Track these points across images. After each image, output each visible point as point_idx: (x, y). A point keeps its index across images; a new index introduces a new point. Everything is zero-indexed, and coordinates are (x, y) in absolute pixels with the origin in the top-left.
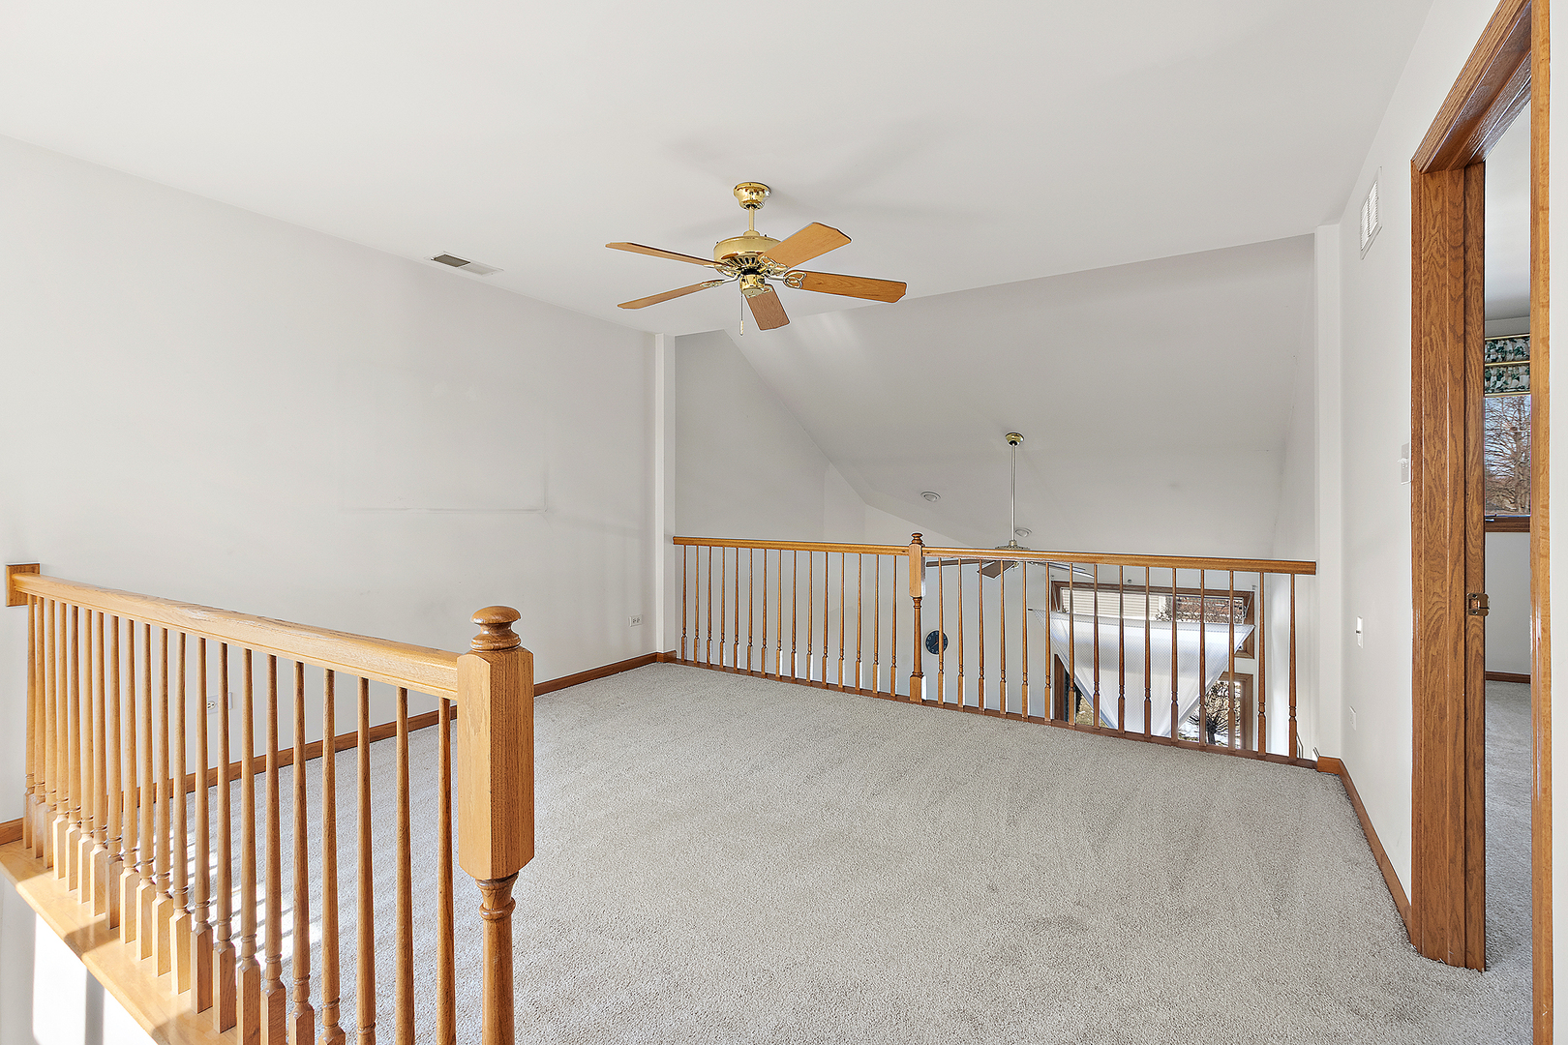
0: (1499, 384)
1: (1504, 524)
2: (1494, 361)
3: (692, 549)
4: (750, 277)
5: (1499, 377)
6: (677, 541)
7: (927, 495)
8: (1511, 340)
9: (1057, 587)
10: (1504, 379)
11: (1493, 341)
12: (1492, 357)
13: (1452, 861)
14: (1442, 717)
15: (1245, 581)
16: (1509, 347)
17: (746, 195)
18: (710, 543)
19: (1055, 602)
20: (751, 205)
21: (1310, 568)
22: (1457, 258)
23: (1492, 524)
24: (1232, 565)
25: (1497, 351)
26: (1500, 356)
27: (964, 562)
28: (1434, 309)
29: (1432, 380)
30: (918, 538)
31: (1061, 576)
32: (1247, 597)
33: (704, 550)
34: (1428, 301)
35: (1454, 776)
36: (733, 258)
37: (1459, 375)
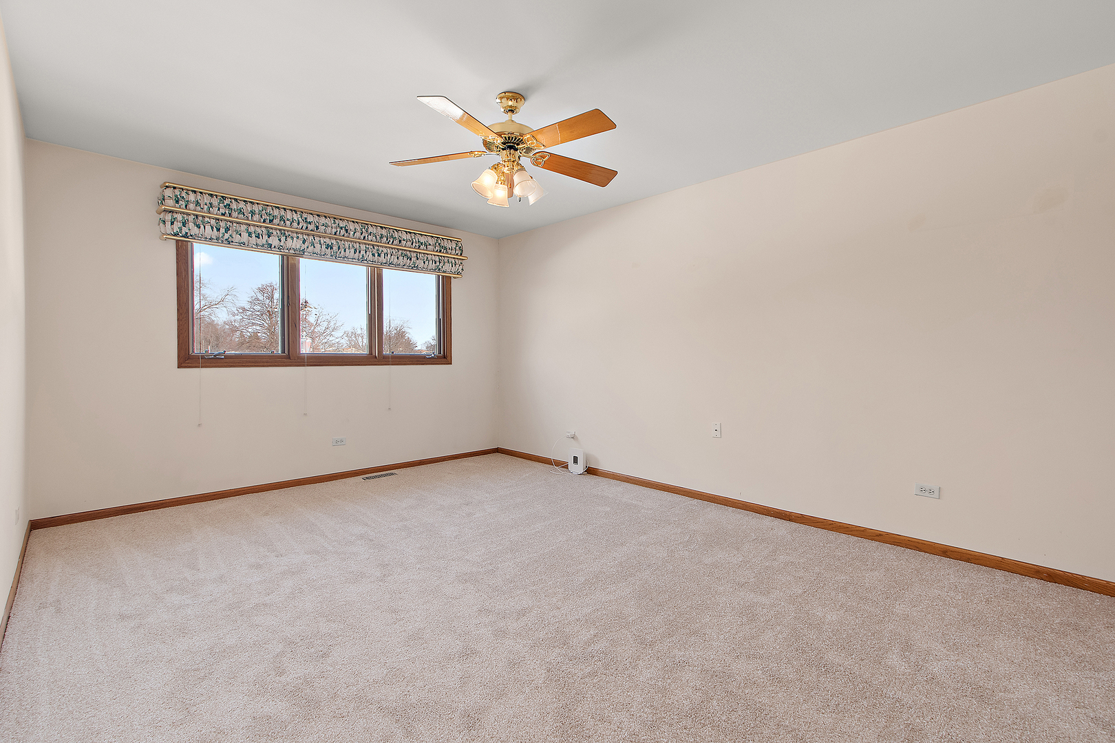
0: (227, 236)
1: (231, 360)
2: (223, 215)
5: (227, 230)
8: (236, 200)
10: (230, 232)
11: (222, 197)
12: (222, 211)
16: (234, 206)
23: (222, 361)
25: (225, 206)
26: (227, 212)
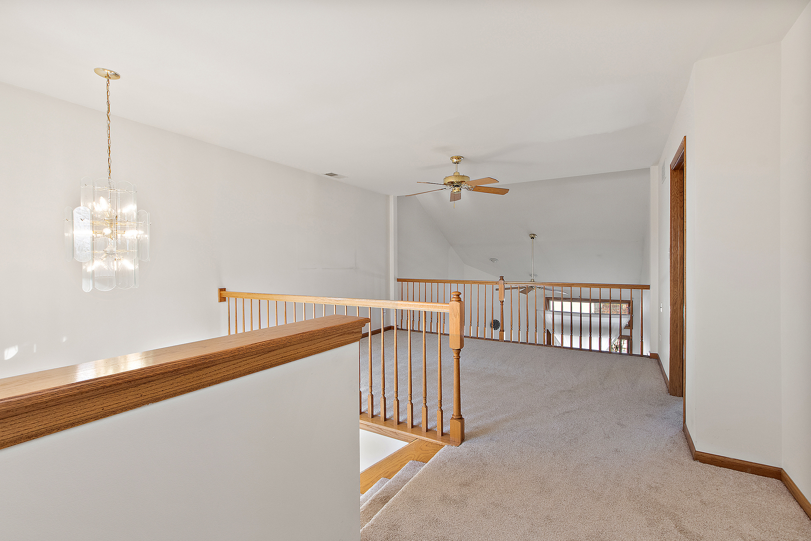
3: (405, 283)
4: (456, 188)
6: (398, 280)
7: (492, 260)
9: (548, 300)
13: (679, 367)
14: (677, 327)
15: (626, 294)
17: (455, 160)
18: (413, 281)
19: (547, 307)
20: (457, 163)
21: (648, 287)
22: (681, 195)
24: (621, 287)
27: (513, 288)
28: (675, 209)
29: (675, 230)
30: (502, 278)
31: (549, 294)
32: (630, 303)
33: (411, 284)
34: (674, 207)
35: (680, 343)
36: (452, 183)
37: (682, 229)
